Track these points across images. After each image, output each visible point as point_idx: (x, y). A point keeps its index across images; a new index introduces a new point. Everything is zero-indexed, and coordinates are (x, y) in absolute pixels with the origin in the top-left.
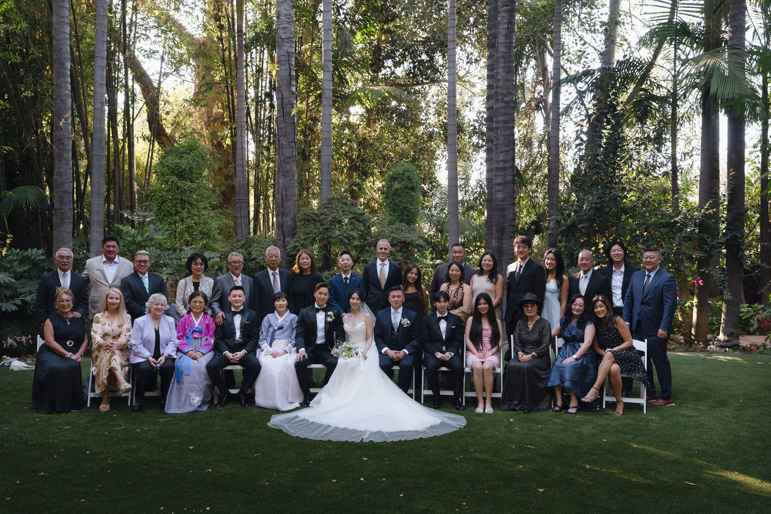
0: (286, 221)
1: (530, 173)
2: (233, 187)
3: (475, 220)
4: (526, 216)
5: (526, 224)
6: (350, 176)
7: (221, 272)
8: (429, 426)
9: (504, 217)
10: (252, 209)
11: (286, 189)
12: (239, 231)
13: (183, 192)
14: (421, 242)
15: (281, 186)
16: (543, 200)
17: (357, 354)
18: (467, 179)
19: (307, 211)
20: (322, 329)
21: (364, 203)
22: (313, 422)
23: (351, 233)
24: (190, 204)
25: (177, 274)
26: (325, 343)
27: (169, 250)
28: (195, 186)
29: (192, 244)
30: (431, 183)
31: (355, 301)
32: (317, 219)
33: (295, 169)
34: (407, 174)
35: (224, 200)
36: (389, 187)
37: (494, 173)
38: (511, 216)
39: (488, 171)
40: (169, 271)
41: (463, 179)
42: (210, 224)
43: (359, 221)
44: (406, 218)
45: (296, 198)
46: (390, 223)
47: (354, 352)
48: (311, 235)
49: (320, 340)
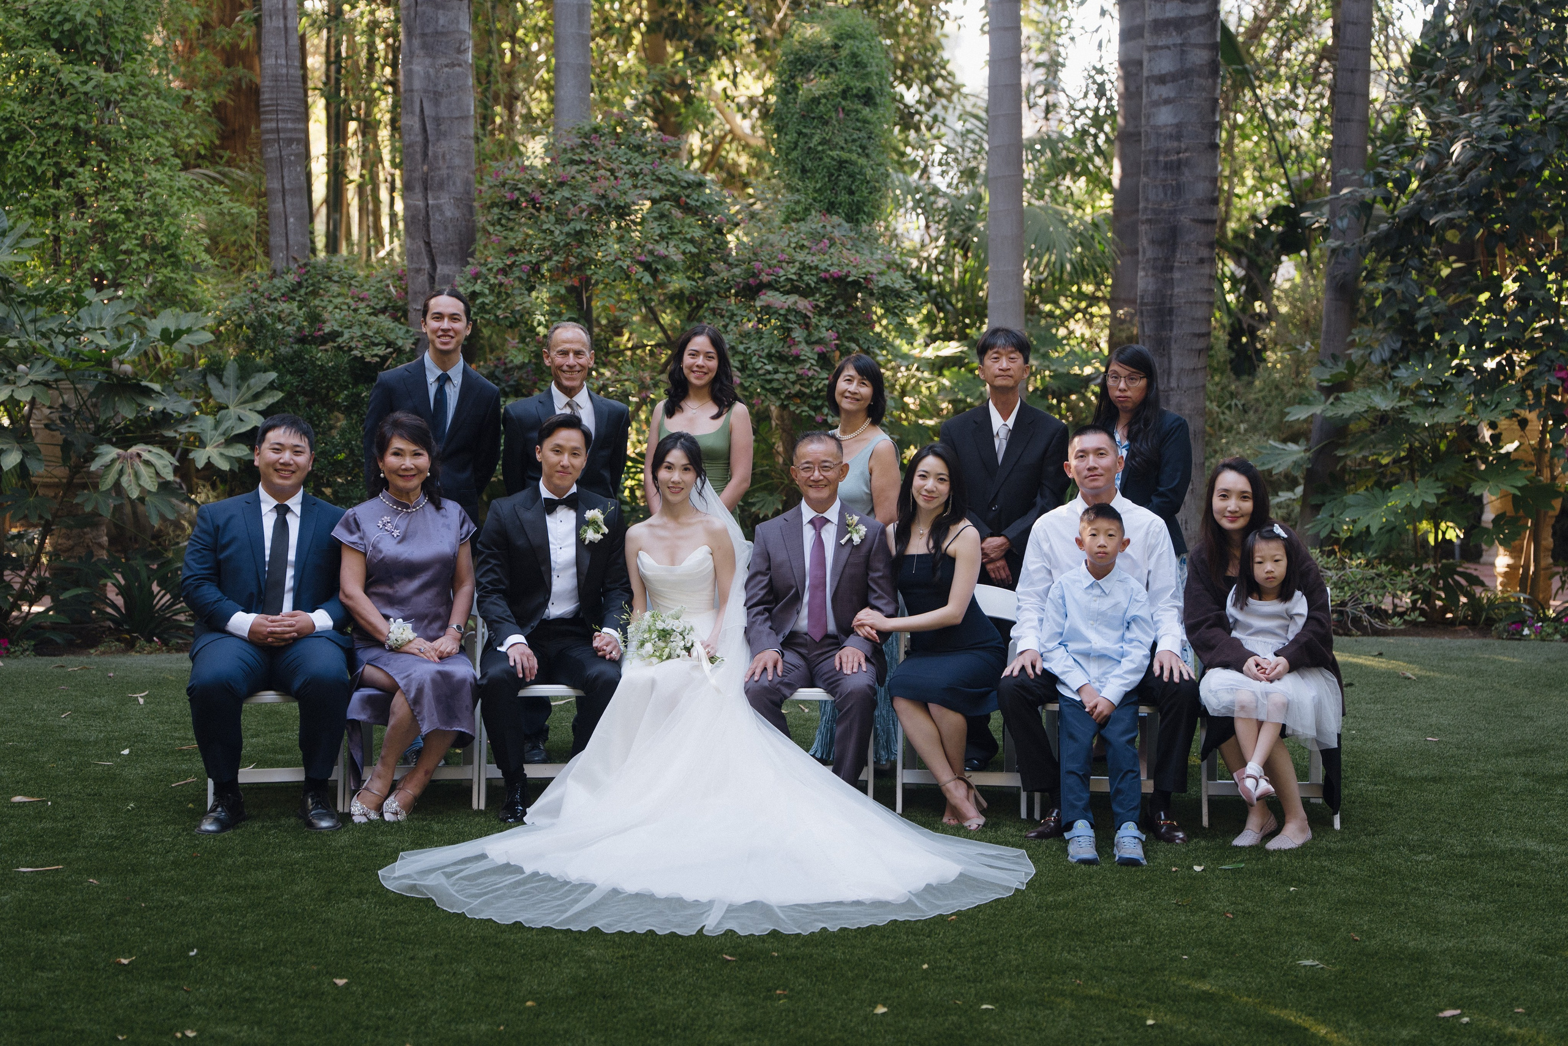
0: (439, 208)
1: (1272, 42)
2: (254, 91)
3: (1078, 206)
4: (1254, 190)
5: (1254, 217)
6: (652, 56)
7: (220, 378)
8: (923, 885)
9: (1178, 190)
10: (319, 168)
11: (437, 97)
12: (277, 240)
13: (81, 104)
14: (896, 280)
15: (417, 84)
16: (1315, 136)
17: (688, 650)
18: (1053, 66)
19: (508, 174)
20: (565, 568)
21: (703, 153)
22: (535, 874)
23: (661, 249)
24: (105, 145)
25: (65, 385)
26: (577, 613)
27: (37, 301)
28: (120, 81)
29: (117, 286)
30: (929, 80)
31: (676, 476)
32: (545, 200)
33: (466, 27)
34: (848, 46)
35: (223, 137)
36: (787, 89)
37: (1148, 39)
38: (1201, 189)
39: (1128, 35)
40: (40, 373)
41: (1038, 65)
42: (176, 215)
43: (687, 209)
44: (844, 197)
45: (472, 128)
46: (792, 217)
47: (678, 643)
48: (524, 257)
49: (560, 607)
